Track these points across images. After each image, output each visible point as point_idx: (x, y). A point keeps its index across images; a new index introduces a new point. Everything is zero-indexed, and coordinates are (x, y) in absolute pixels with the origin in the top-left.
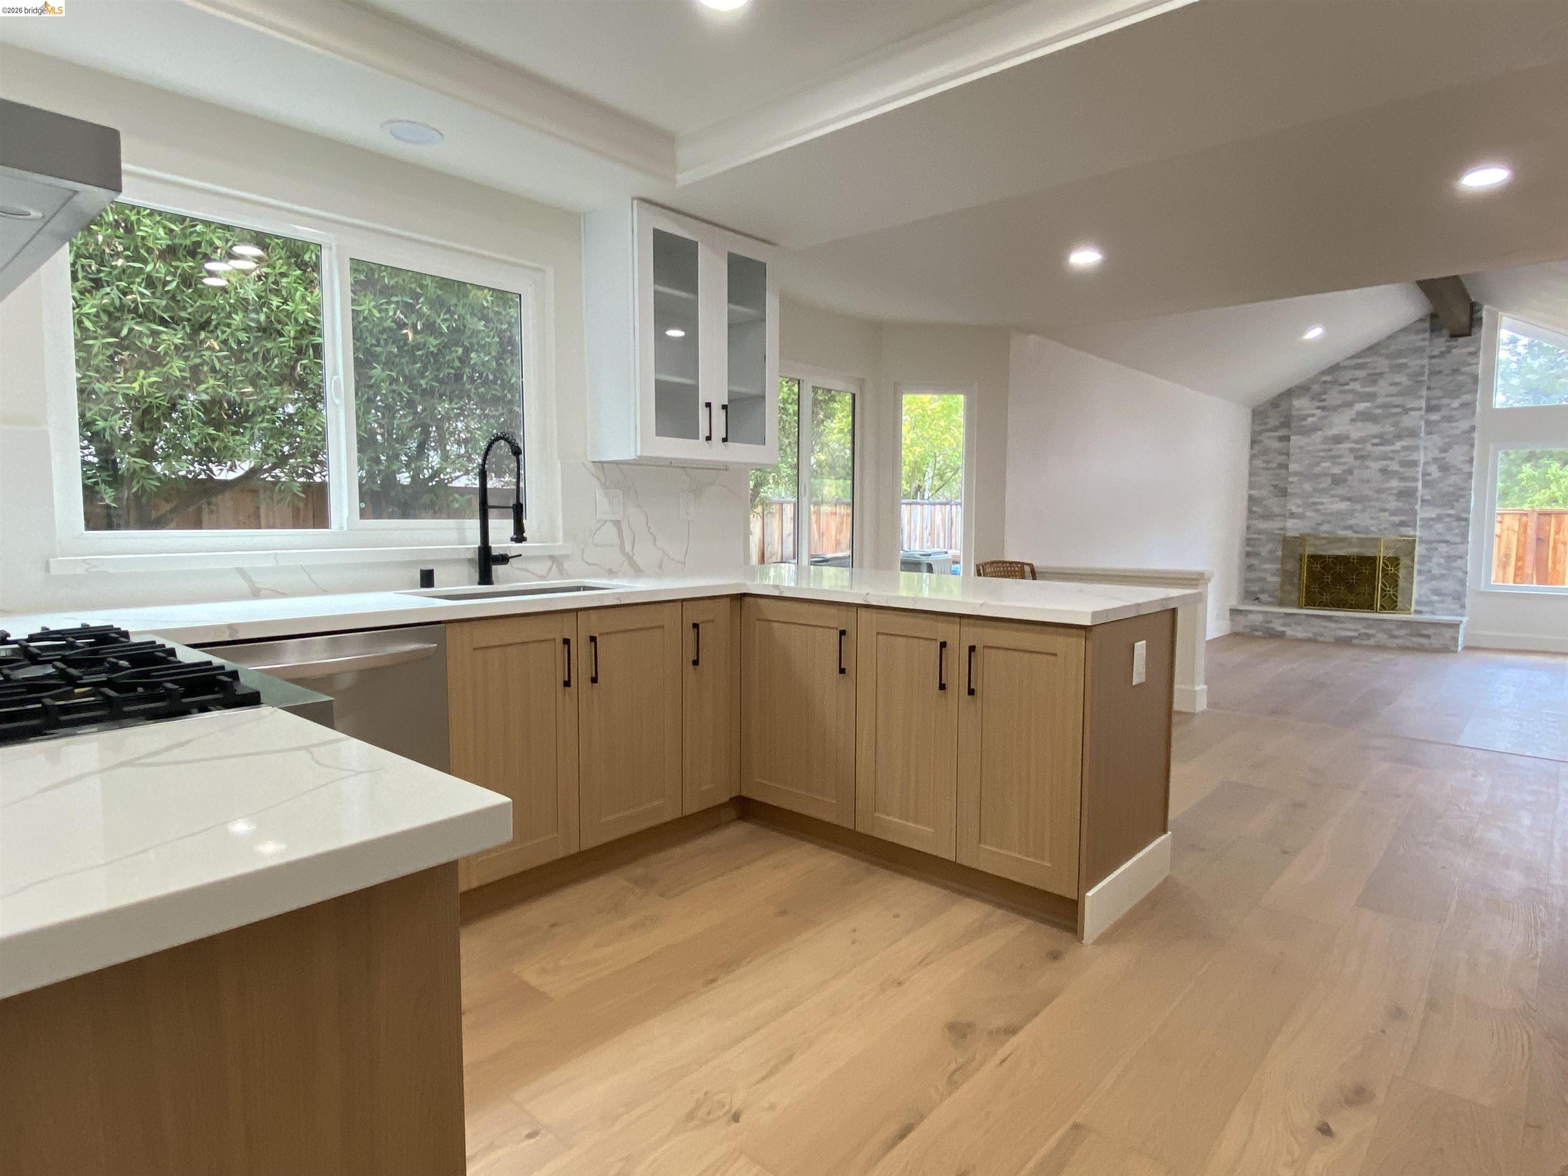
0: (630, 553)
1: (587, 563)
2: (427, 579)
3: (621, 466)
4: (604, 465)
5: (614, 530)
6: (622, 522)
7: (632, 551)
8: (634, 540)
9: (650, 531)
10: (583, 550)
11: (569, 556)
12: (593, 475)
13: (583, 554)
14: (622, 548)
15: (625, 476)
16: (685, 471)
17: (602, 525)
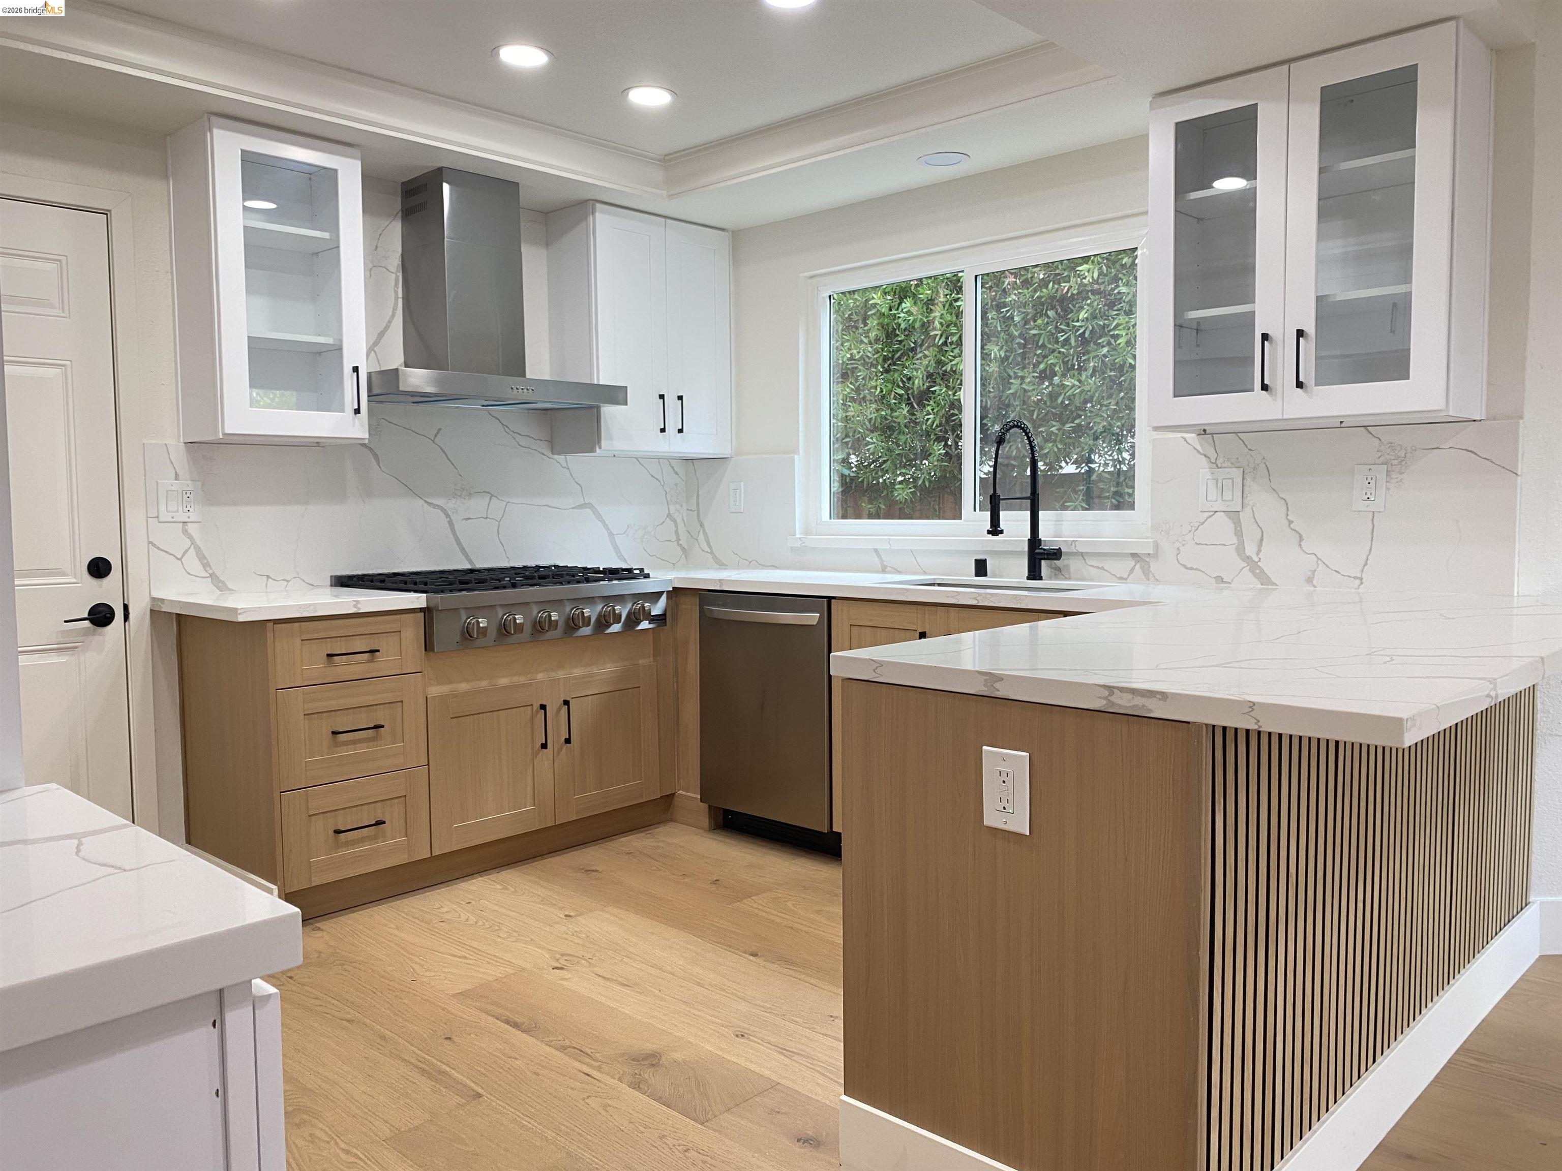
0: (1255, 557)
1: (1184, 566)
4: (1214, 436)
5: (1228, 525)
6: (1240, 513)
7: (1258, 554)
8: (1262, 539)
9: (1292, 526)
10: (1178, 549)
11: (1155, 556)
12: (1198, 452)
13: (1177, 555)
14: (1240, 550)
15: (1250, 450)
16: (1368, 430)
17: (1208, 518)
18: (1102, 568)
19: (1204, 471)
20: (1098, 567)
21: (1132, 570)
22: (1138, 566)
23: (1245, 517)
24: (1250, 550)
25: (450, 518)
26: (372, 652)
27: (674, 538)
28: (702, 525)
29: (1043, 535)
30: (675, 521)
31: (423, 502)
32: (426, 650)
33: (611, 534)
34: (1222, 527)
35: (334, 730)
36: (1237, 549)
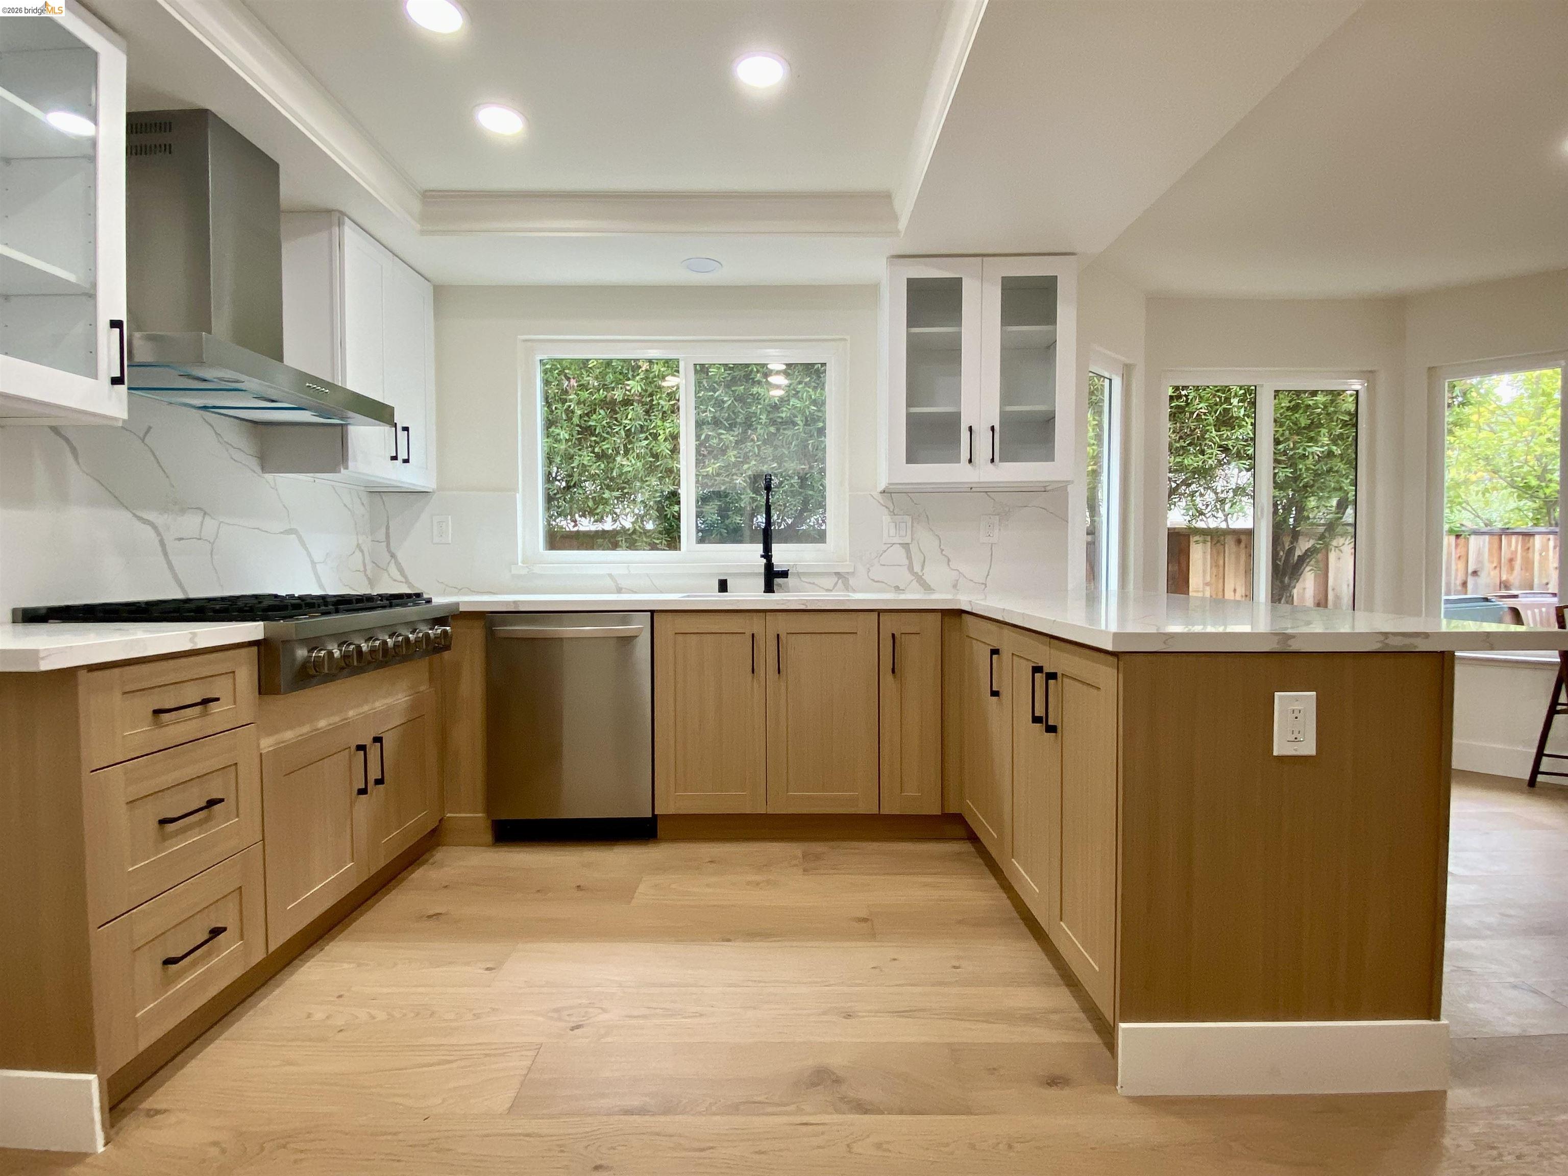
0: (920, 574)
1: (873, 580)
2: (723, 586)
3: (909, 494)
4: (892, 494)
5: (902, 552)
6: (910, 545)
7: (922, 570)
8: (924, 561)
9: (944, 553)
10: (869, 569)
11: (853, 574)
12: (881, 504)
13: (868, 572)
14: (911, 568)
15: (916, 504)
16: (988, 495)
17: (888, 548)
18: (814, 583)
19: (886, 518)
20: (810, 583)
21: (836, 584)
22: (840, 581)
23: (914, 549)
24: (917, 569)
25: (162, 537)
26: (206, 702)
27: (362, 569)
28: (393, 556)
29: (775, 560)
30: (362, 551)
31: (131, 515)
32: (260, 693)
33: (313, 563)
34: (899, 554)
35: (161, 817)
36: (908, 569)
